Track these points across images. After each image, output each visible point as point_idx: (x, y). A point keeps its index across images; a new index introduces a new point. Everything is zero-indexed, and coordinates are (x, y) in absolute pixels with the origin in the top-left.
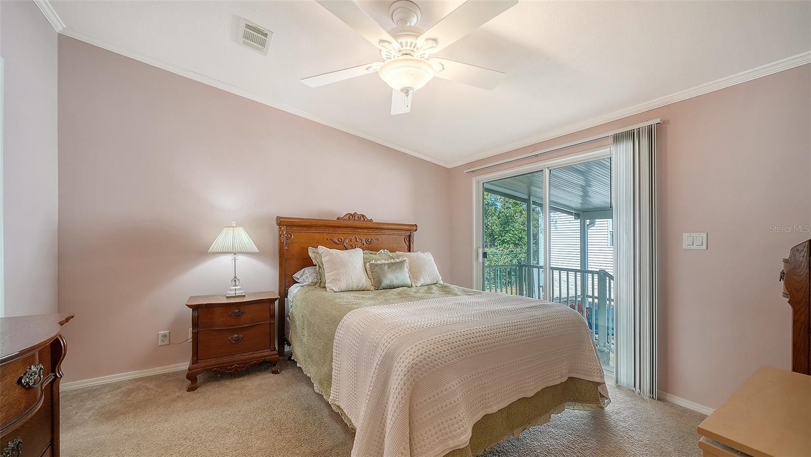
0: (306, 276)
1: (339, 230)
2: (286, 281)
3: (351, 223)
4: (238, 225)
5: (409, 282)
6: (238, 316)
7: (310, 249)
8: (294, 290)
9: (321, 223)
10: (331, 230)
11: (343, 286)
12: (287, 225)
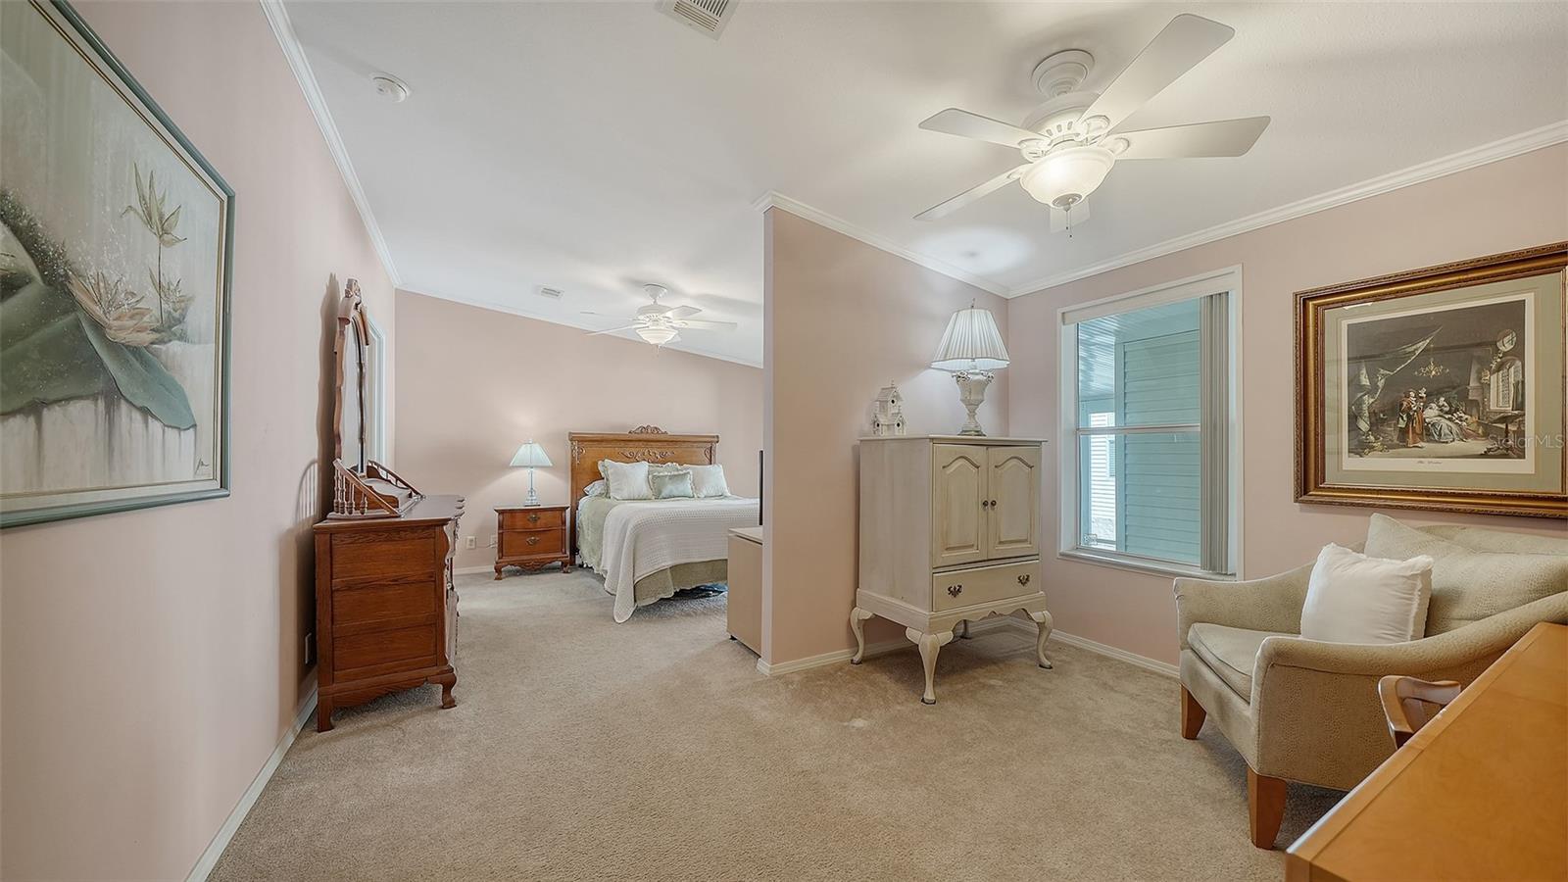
0: (596, 488)
1: (631, 445)
2: (578, 493)
3: (644, 436)
4: (534, 442)
5: (690, 493)
6: (535, 520)
7: (600, 462)
8: (583, 501)
9: (611, 437)
10: (623, 444)
11: (626, 495)
12: (579, 440)
